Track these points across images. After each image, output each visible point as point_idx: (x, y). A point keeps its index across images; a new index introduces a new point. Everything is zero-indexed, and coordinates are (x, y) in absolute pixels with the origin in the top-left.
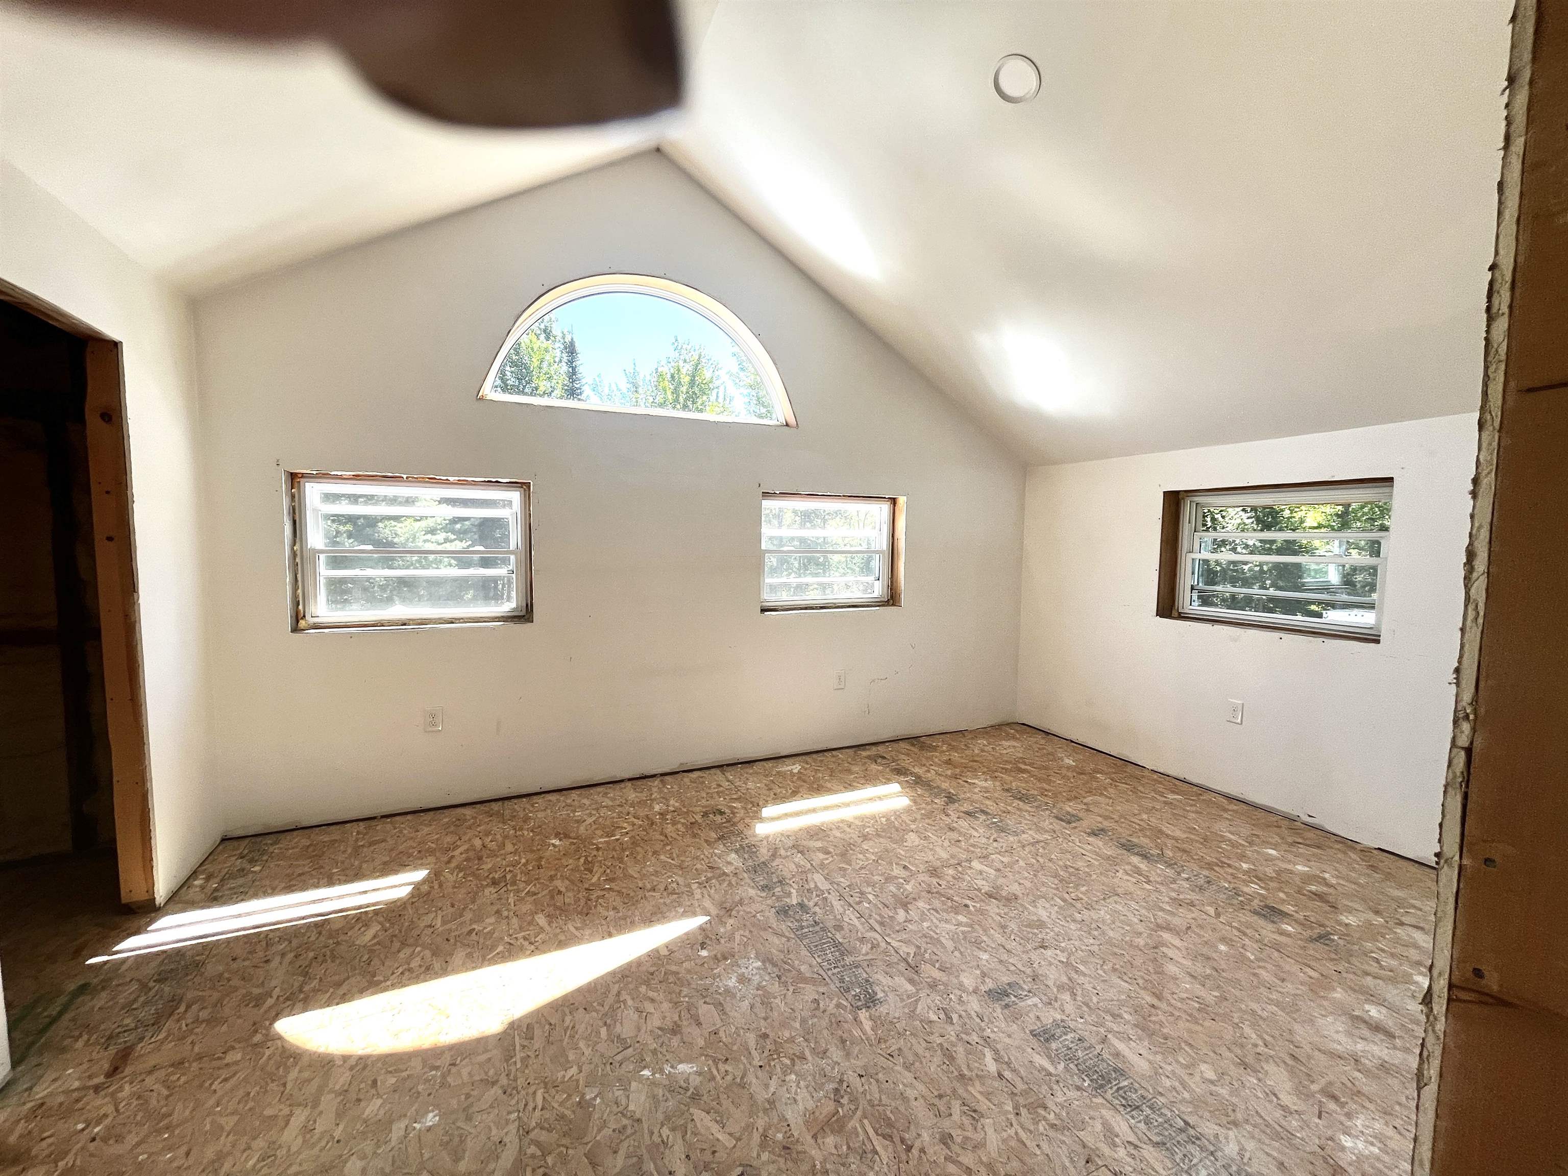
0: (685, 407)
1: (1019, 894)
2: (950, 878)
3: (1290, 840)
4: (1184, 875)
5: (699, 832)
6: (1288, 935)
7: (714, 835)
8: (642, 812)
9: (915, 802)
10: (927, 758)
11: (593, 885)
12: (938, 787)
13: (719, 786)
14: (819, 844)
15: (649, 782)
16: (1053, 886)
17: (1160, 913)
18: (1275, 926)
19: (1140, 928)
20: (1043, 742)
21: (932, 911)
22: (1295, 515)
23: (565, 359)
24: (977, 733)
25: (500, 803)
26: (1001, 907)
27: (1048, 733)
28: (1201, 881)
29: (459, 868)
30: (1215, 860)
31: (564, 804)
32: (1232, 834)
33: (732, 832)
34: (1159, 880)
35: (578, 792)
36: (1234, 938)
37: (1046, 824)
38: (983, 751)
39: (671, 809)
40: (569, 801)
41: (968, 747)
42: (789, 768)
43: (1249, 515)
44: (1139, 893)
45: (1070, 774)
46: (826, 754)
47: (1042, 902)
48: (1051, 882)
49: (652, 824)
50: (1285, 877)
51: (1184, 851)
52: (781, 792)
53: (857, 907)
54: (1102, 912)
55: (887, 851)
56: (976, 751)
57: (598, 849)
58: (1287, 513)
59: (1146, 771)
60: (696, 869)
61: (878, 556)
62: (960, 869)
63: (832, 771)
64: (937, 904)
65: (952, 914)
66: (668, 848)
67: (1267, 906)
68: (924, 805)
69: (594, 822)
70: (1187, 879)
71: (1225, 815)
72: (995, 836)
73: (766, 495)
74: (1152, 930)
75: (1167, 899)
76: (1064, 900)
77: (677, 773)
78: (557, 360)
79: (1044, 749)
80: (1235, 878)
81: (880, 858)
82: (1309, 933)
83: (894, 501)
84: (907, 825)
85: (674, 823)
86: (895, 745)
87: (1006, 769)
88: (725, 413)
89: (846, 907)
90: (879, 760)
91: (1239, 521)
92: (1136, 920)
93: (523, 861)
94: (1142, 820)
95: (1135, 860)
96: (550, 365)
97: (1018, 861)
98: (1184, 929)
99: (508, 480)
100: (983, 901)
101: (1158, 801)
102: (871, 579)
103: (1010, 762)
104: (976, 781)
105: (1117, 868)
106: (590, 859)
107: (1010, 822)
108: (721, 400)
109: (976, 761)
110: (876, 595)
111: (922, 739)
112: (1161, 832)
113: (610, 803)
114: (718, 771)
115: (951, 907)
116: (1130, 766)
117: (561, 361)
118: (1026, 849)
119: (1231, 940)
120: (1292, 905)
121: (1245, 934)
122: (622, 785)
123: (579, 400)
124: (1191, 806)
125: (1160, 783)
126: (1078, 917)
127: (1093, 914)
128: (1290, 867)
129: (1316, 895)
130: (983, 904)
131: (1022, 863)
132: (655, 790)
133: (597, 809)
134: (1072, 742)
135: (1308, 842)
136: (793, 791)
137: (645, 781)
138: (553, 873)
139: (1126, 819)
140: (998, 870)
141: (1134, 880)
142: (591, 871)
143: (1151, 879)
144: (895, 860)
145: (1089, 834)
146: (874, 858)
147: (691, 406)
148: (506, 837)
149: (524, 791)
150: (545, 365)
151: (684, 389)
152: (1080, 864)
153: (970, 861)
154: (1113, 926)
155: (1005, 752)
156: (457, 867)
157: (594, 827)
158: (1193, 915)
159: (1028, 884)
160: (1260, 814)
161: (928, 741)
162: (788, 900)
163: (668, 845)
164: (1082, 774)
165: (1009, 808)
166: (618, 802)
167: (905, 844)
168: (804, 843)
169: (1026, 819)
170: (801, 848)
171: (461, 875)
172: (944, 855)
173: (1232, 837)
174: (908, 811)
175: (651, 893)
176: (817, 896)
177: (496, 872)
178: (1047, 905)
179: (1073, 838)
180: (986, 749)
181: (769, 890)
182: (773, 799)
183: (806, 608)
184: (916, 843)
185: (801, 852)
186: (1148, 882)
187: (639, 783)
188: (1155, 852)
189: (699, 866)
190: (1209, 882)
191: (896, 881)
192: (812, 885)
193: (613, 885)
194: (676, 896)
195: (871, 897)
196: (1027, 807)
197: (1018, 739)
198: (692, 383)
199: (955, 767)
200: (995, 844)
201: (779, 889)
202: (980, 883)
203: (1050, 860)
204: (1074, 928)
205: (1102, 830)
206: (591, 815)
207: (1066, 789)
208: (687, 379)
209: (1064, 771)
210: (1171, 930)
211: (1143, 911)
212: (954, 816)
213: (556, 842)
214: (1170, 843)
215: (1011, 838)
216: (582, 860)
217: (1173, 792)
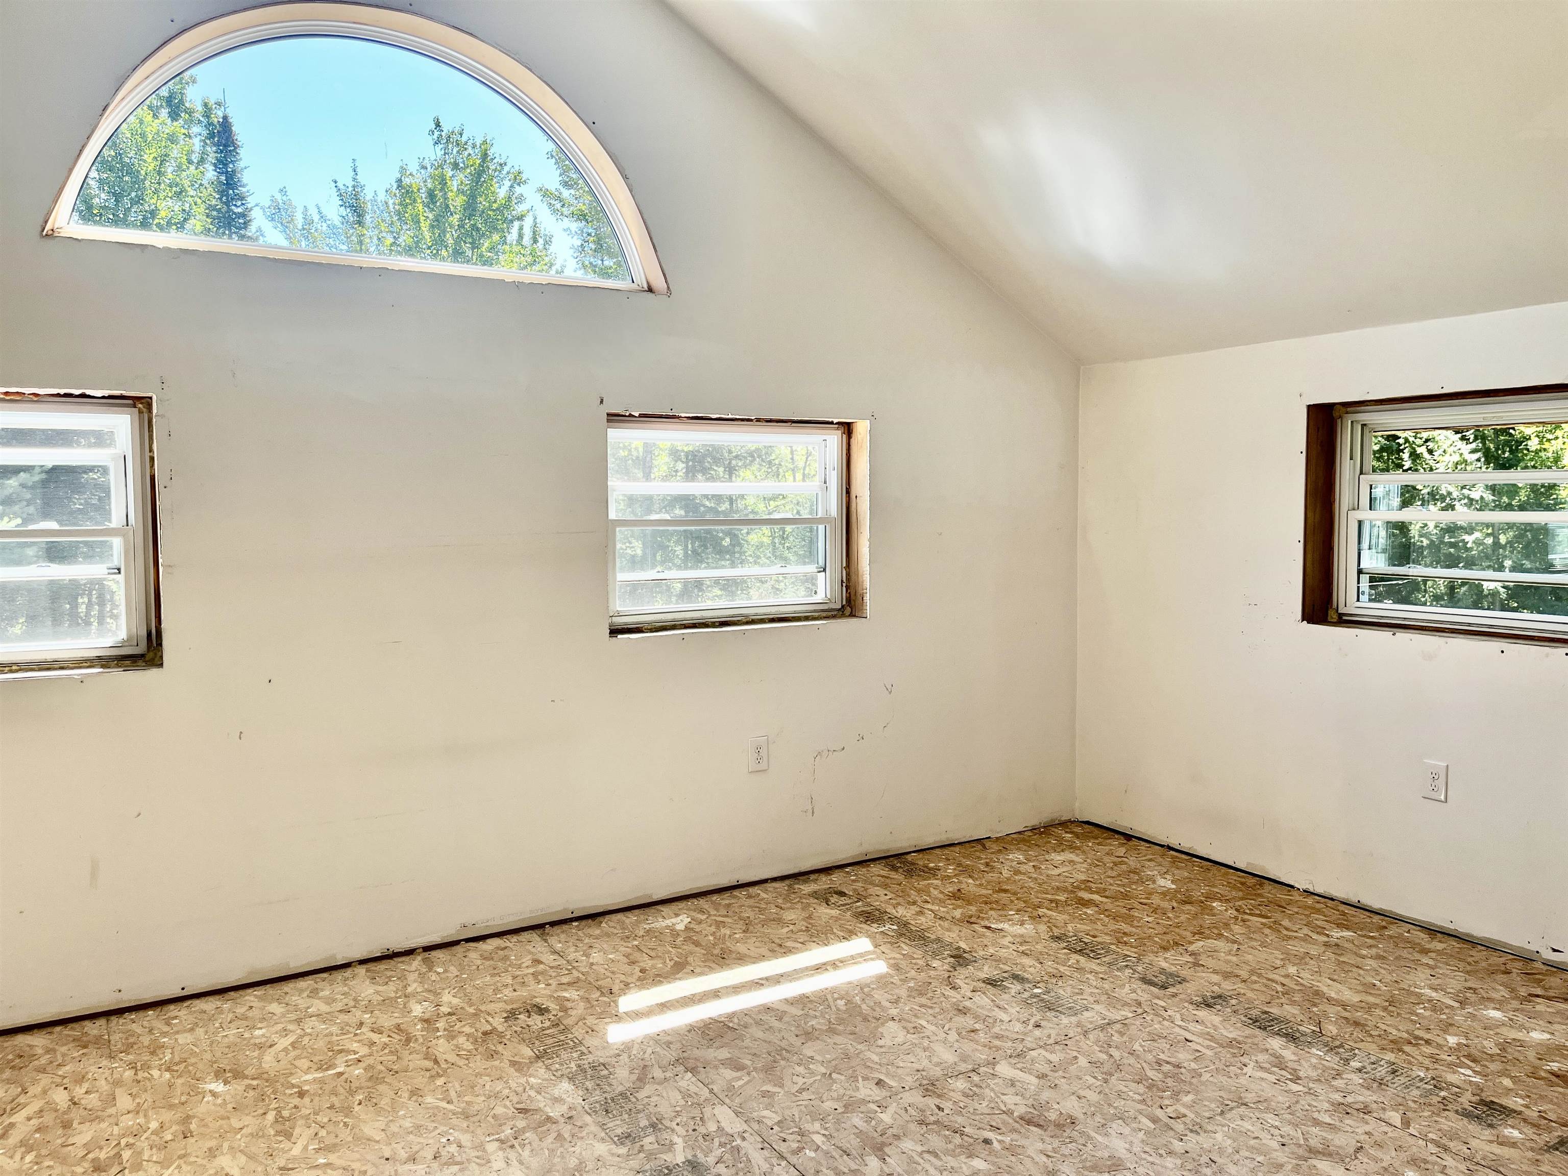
0: (457, 254)
1: (1078, 1114)
2: (957, 1096)
3: (1523, 992)
4: (1355, 1064)
5: (500, 1048)
6: (1514, 1145)
7: (527, 1052)
8: (387, 1021)
9: (897, 967)
10: (919, 891)
11: (294, 1159)
12: (938, 940)
13: (538, 962)
14: (724, 1054)
15: (401, 964)
16: (1137, 1097)
17: (1315, 1130)
18: (1494, 1132)
19: (1281, 1156)
20: (1121, 851)
21: (926, 1156)
22: (1546, 445)
23: (212, 158)
24: (1006, 842)
25: (102, 1022)
26: (1048, 1140)
27: (1128, 837)
28: (1382, 1071)
29: (26, 1145)
30: (1405, 1035)
31: (231, 1016)
32: (1436, 990)
33: (561, 1044)
34: (1314, 1074)
35: (259, 992)
36: (1430, 1158)
37: (1124, 993)
38: (1017, 872)
39: (445, 1009)
40: (241, 1010)
41: (993, 867)
42: (668, 922)
43: (1474, 446)
44: (1280, 1098)
45: (1166, 905)
46: (736, 893)
47: (1117, 1126)
48: (1136, 1091)
49: (408, 1040)
50: (1512, 1052)
51: (1356, 1024)
52: (653, 967)
53: (794, 1159)
54: (1219, 1136)
55: (848, 1057)
56: (1006, 874)
57: (301, 1094)
58: (1533, 444)
59: (1295, 893)
60: (494, 1117)
61: (821, 528)
62: (976, 1078)
63: (748, 923)
64: (936, 1141)
65: (963, 1158)
66: (440, 1082)
67: (1483, 1102)
68: (913, 973)
69: (293, 1044)
70: (1360, 1070)
71: (1425, 960)
72: (1038, 1017)
73: (614, 418)
74: (1300, 1158)
75: (1326, 1106)
76: (1155, 1120)
77: (456, 943)
78: (195, 158)
79: (1121, 863)
80: (1436, 1061)
81: (836, 1070)
82: (1546, 1137)
83: (848, 429)
84: (883, 1009)
85: (451, 1036)
86: (862, 871)
87: (1057, 902)
88: (537, 267)
89: (774, 1161)
90: (834, 899)
91: (1456, 458)
92: (1274, 1144)
93: (154, 1125)
94: (1287, 976)
95: (1276, 1043)
96: (179, 168)
97: (1076, 1058)
98: (1352, 1151)
99: (106, 393)
100: (1015, 1130)
101: (1315, 942)
102: (812, 568)
103: (1065, 890)
104: (1005, 926)
105: (1245, 1059)
106: (286, 1113)
107: (1064, 991)
108: (527, 240)
109: (1006, 891)
110: (820, 597)
111: (909, 858)
112: (1317, 993)
113: (324, 1008)
114: (534, 936)
115: (961, 1146)
116: (1268, 886)
117: (202, 161)
118: (1091, 1036)
119: (1426, 1162)
120: (1521, 1097)
121: (1446, 1149)
122: (348, 973)
123: (242, 237)
124: (1370, 947)
125: (1318, 911)
126: (1178, 1146)
127: (1204, 1140)
128: (1520, 1035)
129: (1558, 1076)
130: (1015, 1136)
131: (1083, 1061)
132: (412, 977)
133: (299, 1021)
134: (1170, 848)
135: (1551, 993)
136: (676, 963)
137: (392, 963)
138: (213, 1143)
139: (1260, 976)
140: (1042, 1076)
141: (1272, 1078)
142: (288, 1135)
143: (1301, 1074)
144: (861, 1071)
145: (1198, 1005)
146: (823, 1070)
147: (469, 253)
148: (117, 1083)
149: (149, 997)
150: (169, 169)
151: (455, 220)
152: (1183, 1056)
153: (993, 1063)
154: (1237, 1157)
155: (1056, 872)
156: (22, 1143)
157: (293, 1054)
158: (1368, 1128)
159: (1093, 1096)
160: (1478, 954)
161: (921, 860)
162: (668, 1157)
163: (439, 1075)
164: (1186, 902)
165: (1062, 969)
166: (339, 1006)
167: (880, 1042)
168: (697, 1053)
169: (1090, 986)
170: (691, 1063)
171: (29, 1158)
172: (949, 1057)
173: (1434, 994)
174: (882, 981)
175: (407, 1167)
176: (721, 1145)
177: (101, 1148)
178: (1127, 1131)
179: (1170, 1012)
180: (1023, 868)
181: (634, 1142)
182: (639, 979)
183: (694, 626)
184: (900, 1039)
185: (693, 1070)
186: (1296, 1079)
187: (382, 966)
188: (1307, 1028)
189: (499, 1110)
190: (1394, 1072)
191: (863, 1109)
192: (712, 1127)
193: (333, 1158)
194: (456, 1168)
195: (818, 1139)
196: (1093, 965)
197: (1078, 848)
198: (470, 208)
199: (969, 903)
200: (1037, 1032)
201: (651, 1139)
202: (1011, 1100)
203: (1132, 1053)
204: (1170, 1166)
205: (1220, 997)
206: (285, 1032)
207: (1160, 929)
208: (460, 201)
209: (1156, 900)
210: (1330, 1155)
211: (1287, 1129)
212: (966, 990)
213: (219, 1087)
214: (1332, 1011)
215: (1065, 1020)
216: (271, 1116)
217: (1339, 926)
